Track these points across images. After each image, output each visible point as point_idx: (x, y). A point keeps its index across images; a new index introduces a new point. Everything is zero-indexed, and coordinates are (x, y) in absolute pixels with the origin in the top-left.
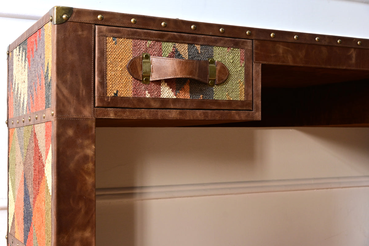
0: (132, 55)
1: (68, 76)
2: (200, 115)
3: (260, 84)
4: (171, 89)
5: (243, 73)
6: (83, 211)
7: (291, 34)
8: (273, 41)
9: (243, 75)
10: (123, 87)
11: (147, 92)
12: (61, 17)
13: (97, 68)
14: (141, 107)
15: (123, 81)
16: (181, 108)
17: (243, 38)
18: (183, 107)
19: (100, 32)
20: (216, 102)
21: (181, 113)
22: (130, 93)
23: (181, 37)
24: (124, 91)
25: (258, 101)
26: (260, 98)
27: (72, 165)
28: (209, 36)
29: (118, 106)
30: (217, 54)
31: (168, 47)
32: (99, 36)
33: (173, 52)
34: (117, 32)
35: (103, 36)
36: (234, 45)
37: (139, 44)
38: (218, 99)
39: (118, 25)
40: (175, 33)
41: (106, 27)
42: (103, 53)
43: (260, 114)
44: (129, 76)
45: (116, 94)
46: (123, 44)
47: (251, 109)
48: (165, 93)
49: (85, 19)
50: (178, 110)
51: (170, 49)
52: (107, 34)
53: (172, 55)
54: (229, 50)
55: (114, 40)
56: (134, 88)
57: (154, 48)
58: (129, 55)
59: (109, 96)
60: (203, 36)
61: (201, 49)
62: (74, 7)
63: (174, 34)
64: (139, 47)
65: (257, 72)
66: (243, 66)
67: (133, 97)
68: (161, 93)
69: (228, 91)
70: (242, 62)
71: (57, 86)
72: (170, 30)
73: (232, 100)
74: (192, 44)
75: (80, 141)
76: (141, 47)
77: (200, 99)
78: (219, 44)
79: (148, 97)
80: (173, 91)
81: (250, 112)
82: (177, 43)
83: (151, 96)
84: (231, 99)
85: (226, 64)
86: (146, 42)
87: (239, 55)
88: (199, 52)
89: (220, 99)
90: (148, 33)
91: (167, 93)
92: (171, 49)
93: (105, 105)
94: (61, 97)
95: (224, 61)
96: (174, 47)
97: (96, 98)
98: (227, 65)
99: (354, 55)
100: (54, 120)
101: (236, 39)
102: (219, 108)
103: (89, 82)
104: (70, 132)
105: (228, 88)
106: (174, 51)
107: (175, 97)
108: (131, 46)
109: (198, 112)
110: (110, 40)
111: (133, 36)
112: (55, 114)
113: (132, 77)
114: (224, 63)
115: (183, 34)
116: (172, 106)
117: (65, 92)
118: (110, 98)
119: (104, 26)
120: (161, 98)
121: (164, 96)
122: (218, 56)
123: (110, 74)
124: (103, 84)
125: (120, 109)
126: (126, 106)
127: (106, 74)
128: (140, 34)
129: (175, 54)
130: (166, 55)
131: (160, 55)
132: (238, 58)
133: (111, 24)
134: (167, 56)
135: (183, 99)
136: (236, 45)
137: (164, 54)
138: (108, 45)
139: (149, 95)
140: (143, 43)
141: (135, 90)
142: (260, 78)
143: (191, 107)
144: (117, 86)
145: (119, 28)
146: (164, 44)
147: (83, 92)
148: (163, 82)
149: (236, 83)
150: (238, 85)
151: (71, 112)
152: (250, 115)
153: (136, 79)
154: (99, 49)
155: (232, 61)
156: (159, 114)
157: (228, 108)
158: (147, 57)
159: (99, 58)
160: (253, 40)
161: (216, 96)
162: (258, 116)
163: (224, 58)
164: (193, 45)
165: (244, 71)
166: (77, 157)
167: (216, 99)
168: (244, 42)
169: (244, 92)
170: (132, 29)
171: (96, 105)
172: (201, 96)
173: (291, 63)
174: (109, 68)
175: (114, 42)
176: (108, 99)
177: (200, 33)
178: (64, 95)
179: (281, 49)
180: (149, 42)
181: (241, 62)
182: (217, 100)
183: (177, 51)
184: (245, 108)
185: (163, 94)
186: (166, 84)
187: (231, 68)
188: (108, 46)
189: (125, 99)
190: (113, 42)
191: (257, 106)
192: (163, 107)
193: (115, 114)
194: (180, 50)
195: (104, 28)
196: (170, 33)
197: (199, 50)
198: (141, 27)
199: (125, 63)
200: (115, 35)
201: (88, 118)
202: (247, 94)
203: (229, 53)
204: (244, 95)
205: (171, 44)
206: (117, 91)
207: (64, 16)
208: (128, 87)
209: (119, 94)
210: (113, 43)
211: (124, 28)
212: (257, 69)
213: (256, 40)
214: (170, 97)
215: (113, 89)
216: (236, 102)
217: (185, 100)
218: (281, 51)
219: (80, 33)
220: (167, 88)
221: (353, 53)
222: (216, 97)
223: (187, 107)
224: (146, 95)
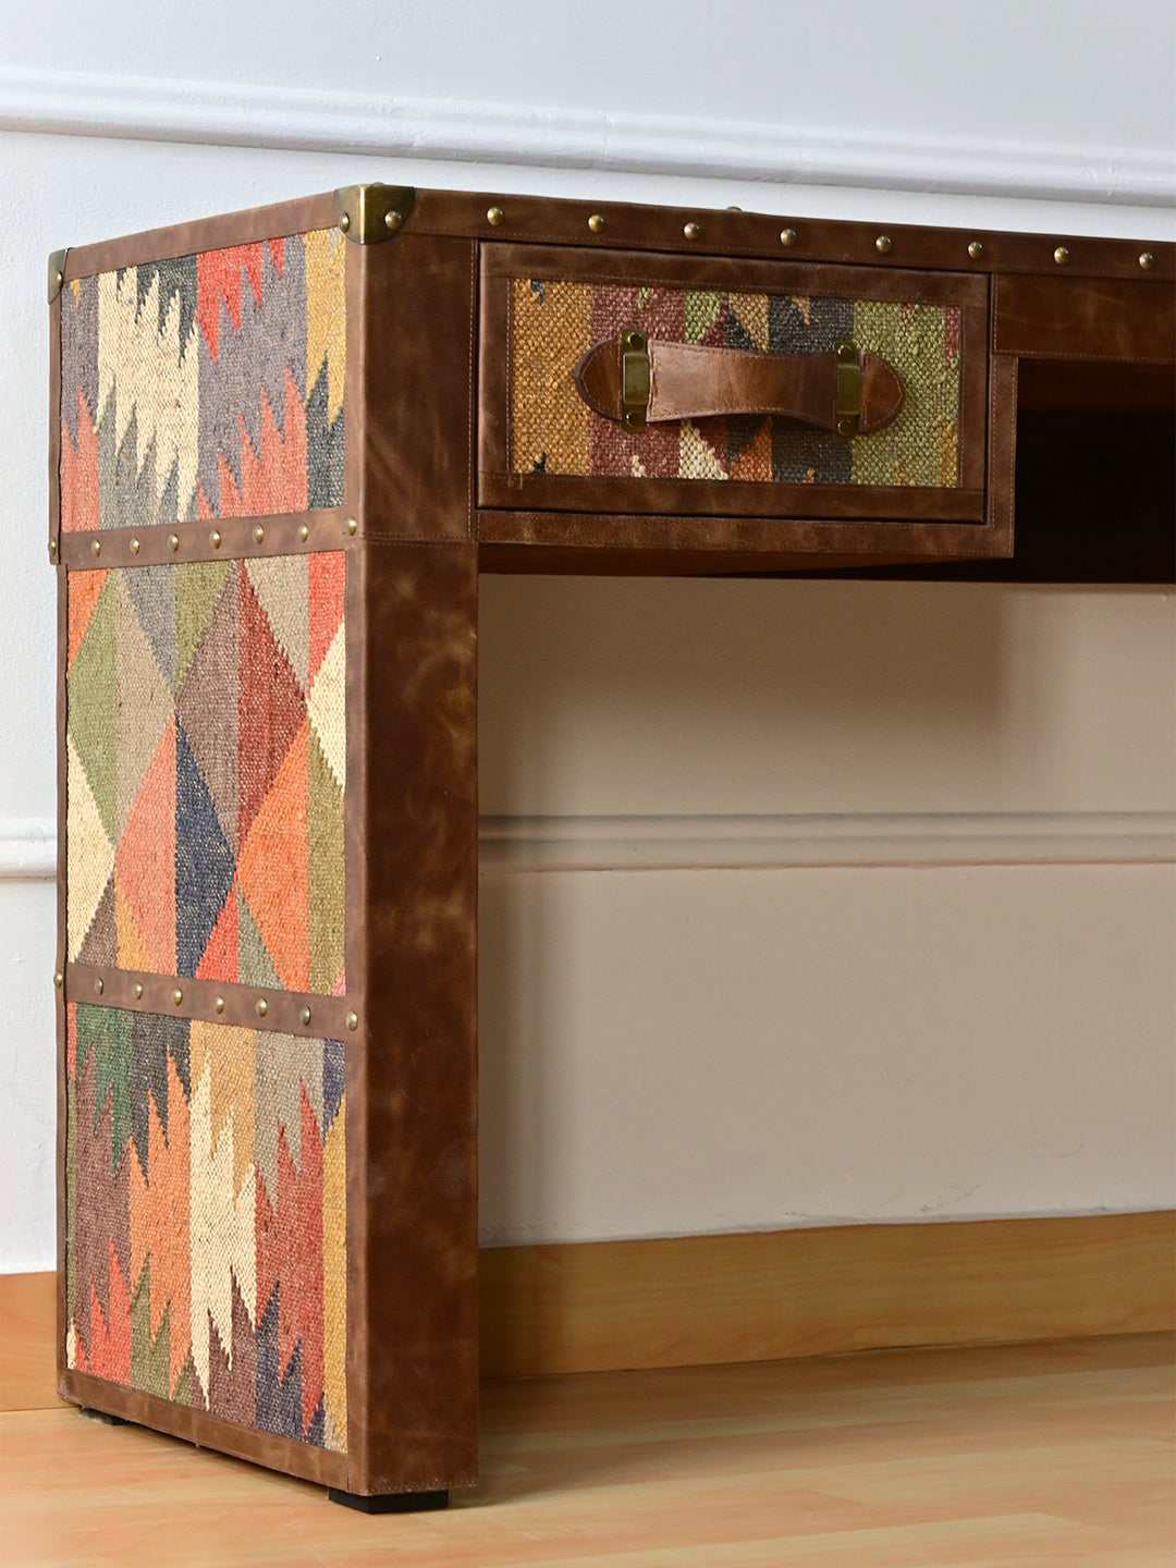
0: (589, 337)
1: (400, 409)
2: (805, 534)
3: (1014, 432)
4: (713, 450)
5: (952, 391)
6: (441, 837)
7: (1130, 249)
8: (1061, 276)
9: (954, 397)
10: (561, 442)
11: (635, 458)
12: (383, 219)
13: (485, 383)
14: (618, 509)
15: (562, 421)
16: (743, 513)
17: (958, 268)
18: (751, 508)
19: (494, 263)
20: (861, 494)
21: (743, 531)
22: (583, 462)
23: (748, 271)
24: (565, 455)
25: (1005, 491)
26: (1012, 479)
27: (410, 691)
28: (840, 267)
29: (548, 505)
30: (865, 327)
31: (705, 308)
32: (490, 279)
33: (719, 325)
34: (547, 261)
35: (503, 277)
36: (923, 293)
37: (611, 302)
38: (866, 482)
39: (547, 239)
40: (728, 260)
41: (512, 246)
42: (502, 331)
43: (1012, 537)
44: (580, 407)
45: (540, 466)
46: (562, 300)
47: (980, 517)
48: (692, 463)
49: (452, 224)
50: (735, 520)
51: (710, 315)
52: (516, 269)
53: (716, 334)
54: (908, 312)
55: (535, 288)
56: (597, 446)
57: (659, 312)
58: (582, 336)
59: (520, 471)
60: (819, 266)
61: (813, 311)
62: (416, 184)
63: (724, 264)
64: (611, 308)
65: (1002, 387)
66: (953, 366)
67: (592, 477)
68: (681, 461)
69: (900, 456)
70: (950, 353)
71: (369, 440)
72: (711, 251)
73: (913, 487)
74: (783, 295)
75: (432, 615)
76: (618, 308)
77: (805, 482)
78: (871, 293)
79: (637, 475)
80: (717, 455)
81: (977, 526)
82: (734, 291)
83: (648, 471)
84: (912, 483)
85: (896, 360)
86: (635, 294)
87: (940, 327)
88: (806, 321)
89: (873, 483)
90: (639, 260)
91: (699, 461)
92: (714, 313)
93: (507, 500)
94: (380, 476)
95: (889, 350)
96: (723, 307)
97: (481, 476)
98: (900, 365)
100: (358, 546)
101: (932, 274)
102: (870, 514)
103: (459, 428)
104: (406, 587)
105: (900, 445)
106: (722, 319)
107: (724, 476)
108: (589, 307)
109: (800, 528)
110: (524, 289)
111: (592, 273)
112: (361, 530)
113: (588, 408)
114: (888, 359)
115: (754, 262)
116: (715, 509)
117: (392, 457)
118: (521, 480)
119: (505, 245)
120: (681, 479)
121: (688, 472)
122: (868, 332)
123: (522, 400)
124: (502, 432)
125: (552, 516)
126: (571, 504)
127: (512, 401)
128: (613, 266)
129: (727, 334)
130: (697, 335)
131: (676, 336)
132: (935, 341)
133: (525, 236)
134: (701, 336)
135: (750, 482)
136: (932, 294)
137: (690, 330)
138: (519, 305)
139: (642, 468)
140: (625, 295)
141: (599, 452)
142: (1014, 407)
143: (776, 512)
144: (543, 441)
145: (552, 249)
146: (694, 299)
147: (443, 461)
148: (686, 424)
149: (930, 427)
150: (935, 434)
151: (409, 523)
152: (977, 537)
153: (601, 415)
154: (490, 319)
155: (915, 352)
156: (673, 534)
157: (902, 514)
158: (639, 343)
159: (490, 349)
160: (989, 273)
161: (860, 473)
162: (1002, 541)
163: (889, 339)
164: (787, 298)
165: (956, 386)
166: (424, 667)
167: (859, 482)
168: (959, 281)
169: (955, 460)
170: (592, 251)
171: (481, 501)
172: (811, 472)
173: (1125, 355)
174: (521, 381)
175: (536, 295)
176: (517, 482)
177: (809, 255)
178: (387, 470)
179: (1090, 304)
180: (645, 293)
181: (947, 352)
182: (863, 486)
183: (732, 320)
184: (957, 516)
185: (685, 467)
186: (697, 433)
187: (914, 375)
188: (518, 309)
189: (568, 483)
190: (531, 296)
191: (1000, 509)
192: (684, 510)
193: (538, 532)
194: (742, 316)
195: (507, 250)
196: (711, 259)
197: (806, 315)
198: (619, 241)
199: (568, 364)
200: (540, 271)
201: (457, 544)
202: (964, 466)
203: (906, 321)
204: (955, 469)
205: (712, 297)
206: (544, 457)
207: (389, 218)
208: (576, 443)
209: (549, 466)
210: (532, 299)
211: (568, 249)
212: (1003, 377)
213: (1000, 273)
214: (710, 476)
215: (531, 449)
216: (926, 492)
217: (757, 487)
218: (1090, 310)
219: (434, 269)
220: (700, 447)
222: (859, 477)
223: (764, 510)
224: (633, 470)
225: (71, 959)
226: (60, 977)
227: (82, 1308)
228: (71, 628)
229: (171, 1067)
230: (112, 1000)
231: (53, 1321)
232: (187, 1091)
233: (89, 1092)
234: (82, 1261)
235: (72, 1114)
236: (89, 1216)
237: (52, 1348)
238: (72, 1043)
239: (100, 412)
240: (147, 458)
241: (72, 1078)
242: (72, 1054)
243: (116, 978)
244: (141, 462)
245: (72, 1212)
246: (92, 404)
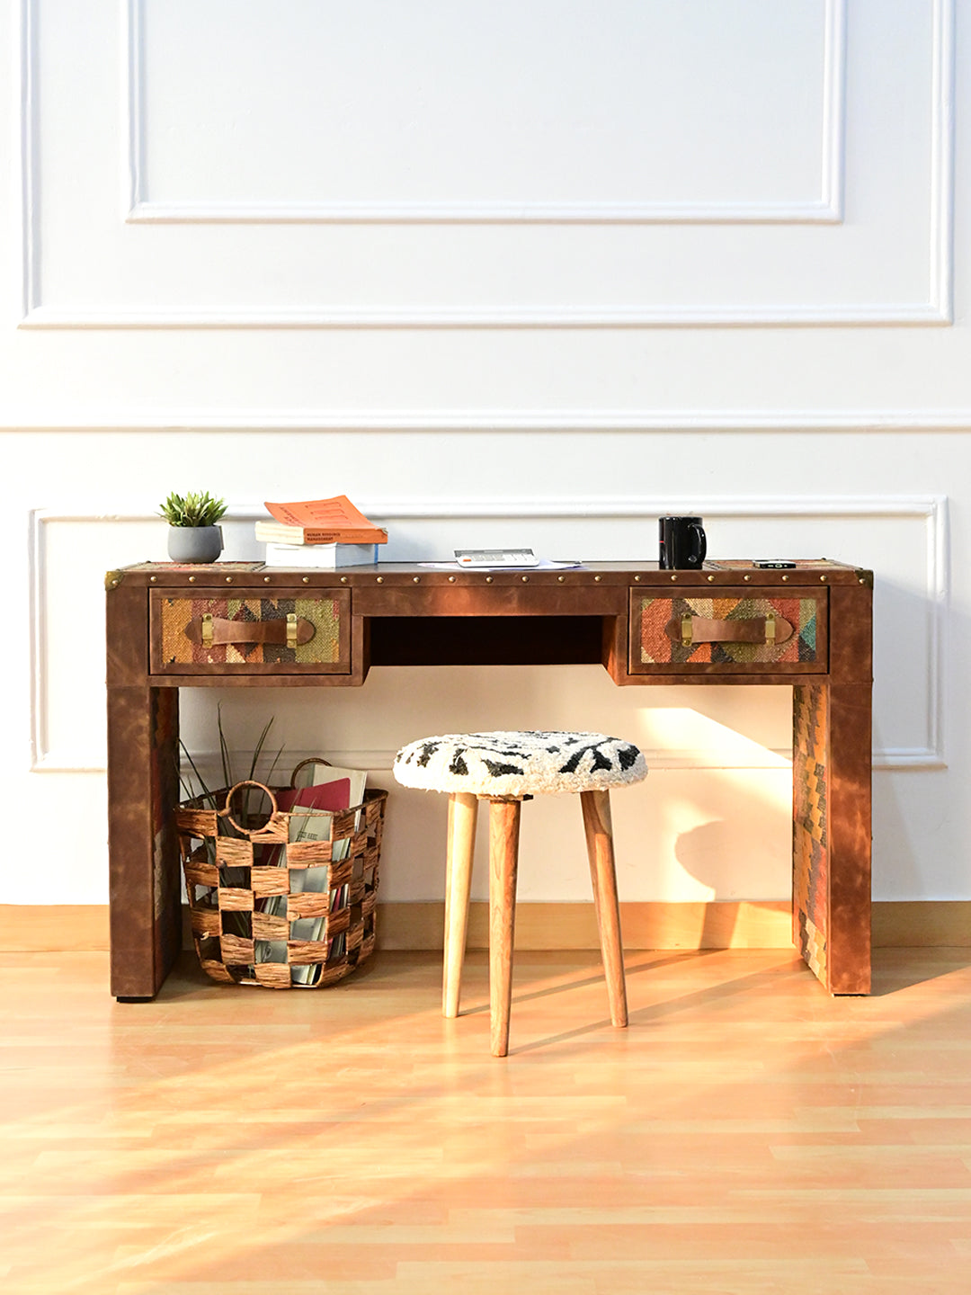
0: (188, 618)
1: (120, 644)
2: (277, 681)
4: (240, 653)
5: (336, 629)
7: (409, 576)
8: (380, 587)
9: (337, 631)
10: (181, 652)
11: (209, 657)
12: (111, 583)
13: (152, 635)
14: (203, 674)
15: (181, 645)
16: (251, 674)
17: (337, 586)
18: (255, 672)
19: (154, 594)
20: (300, 665)
21: (251, 680)
22: (190, 659)
23: (252, 592)
24: (183, 657)
25: (359, 663)
26: (362, 658)
27: (125, 735)
28: (290, 589)
29: (176, 673)
30: (300, 608)
31: (235, 605)
32: (153, 599)
33: (241, 611)
34: (174, 593)
35: (158, 599)
36: (323, 596)
37: (199, 605)
38: (302, 662)
39: (174, 586)
40: (244, 589)
41: (161, 589)
42: (158, 617)
44: (187, 641)
45: (173, 661)
46: (180, 606)
47: (349, 672)
48: (232, 658)
49: (137, 583)
50: (248, 676)
51: (237, 608)
52: (162, 596)
53: (240, 614)
54: (317, 603)
55: (170, 602)
56: (194, 653)
57: (217, 607)
58: (186, 618)
59: (166, 662)
60: (280, 589)
61: (279, 604)
62: (126, 570)
63: (242, 590)
64: (199, 607)
65: (357, 627)
66: (337, 620)
67: (193, 663)
68: (227, 657)
69: (315, 652)
70: (336, 616)
71: (108, 655)
72: (237, 586)
73: (321, 663)
74: (266, 600)
75: (132, 711)
76: (201, 607)
77: (277, 662)
78: (301, 597)
79: (210, 662)
80: (241, 655)
81: (347, 676)
82: (247, 599)
83: (214, 661)
84: (320, 661)
85: (314, 619)
86: (208, 602)
87: (330, 607)
88: (276, 608)
89: (304, 662)
90: (209, 591)
91: (234, 657)
92: (239, 607)
93: (160, 672)
94: (112, 666)
95: (310, 616)
96: (243, 605)
97: (151, 664)
98: (315, 621)
100: (104, 689)
101: (327, 589)
102: (302, 673)
103: (143, 649)
104: (122, 702)
105: (315, 648)
106: (242, 609)
107: (244, 662)
108: (190, 607)
109: (275, 679)
110: (166, 603)
111: (191, 596)
112: (105, 684)
113: (191, 641)
114: (310, 619)
115: (255, 589)
116: (241, 673)
117: (117, 660)
118: (167, 665)
119: (158, 588)
120: (228, 663)
121: (230, 661)
122: (302, 610)
123: (166, 639)
124: (159, 650)
125: (177, 677)
126: (184, 673)
127: (162, 639)
128: (199, 593)
129: (245, 613)
130: (232, 616)
131: (224, 615)
132: (329, 612)
133: (166, 584)
135: (254, 663)
136: (327, 596)
137: (227, 614)
138: (165, 608)
139: (212, 660)
140: (204, 603)
141: (196, 655)
142: (362, 633)
143: (265, 673)
144: (174, 652)
145: (176, 589)
146: (231, 603)
147: (136, 660)
148: (229, 645)
149: (327, 642)
150: (330, 645)
151: (125, 683)
152: (346, 680)
153: (196, 643)
154: (153, 613)
155: (321, 616)
156: (224, 681)
157: (315, 672)
158: (209, 619)
159: (153, 622)
160: (350, 588)
162: (358, 680)
163: (310, 612)
164: (268, 600)
165: (338, 627)
166: (130, 728)
167: (298, 662)
168: (338, 591)
169: (338, 653)
170: (191, 589)
171: (151, 673)
172: (279, 659)
173: (408, 614)
174: (165, 633)
175: (170, 604)
176: (165, 666)
177: (276, 585)
178: (115, 665)
179: (394, 596)
180: (212, 601)
181: (334, 616)
182: (300, 663)
183: (246, 609)
184: (338, 672)
185: (229, 659)
186: (233, 648)
187: (320, 624)
189: (184, 666)
191: (357, 669)
192: (229, 674)
193: (172, 682)
194: (250, 607)
195: (159, 590)
196: (237, 589)
197: (275, 606)
198: (201, 585)
199: (183, 626)
200: (172, 597)
201: (141, 687)
202: (342, 655)
203: (317, 606)
204: (338, 656)
205: (238, 601)
206: (175, 658)
207: (114, 582)
208: (186, 652)
209: (176, 660)
210: (169, 606)
211: (182, 589)
212: (357, 624)
213: (356, 587)
214: (239, 662)
215: (169, 655)
216: (326, 664)
217: (257, 665)
219: (132, 598)
220: (234, 653)
222: (298, 660)
223: (260, 672)
224: (209, 660)
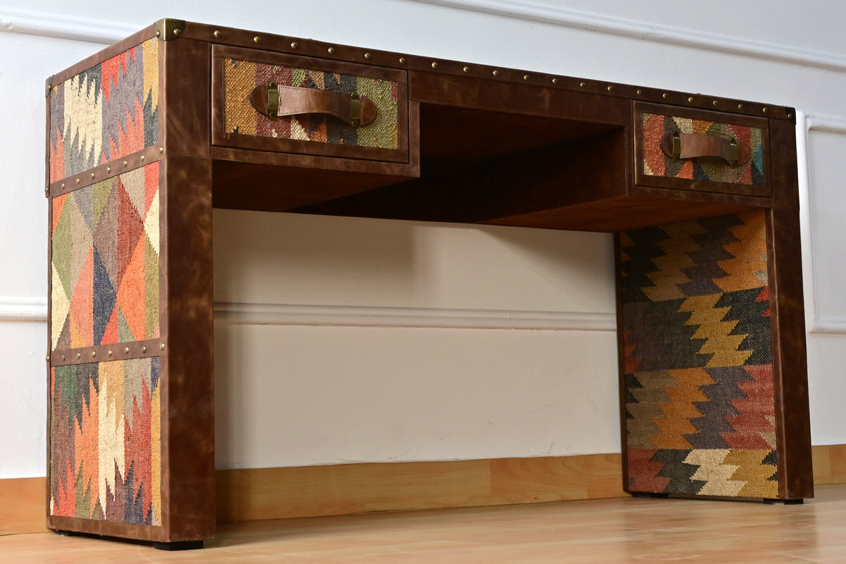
0: (255, 83)
1: (180, 105)
2: (341, 165)
3: (419, 130)
4: (304, 129)
5: (395, 113)
6: (198, 273)
7: (460, 65)
8: (435, 73)
9: (396, 116)
10: (244, 122)
11: (273, 130)
12: (172, 32)
13: (214, 97)
14: (267, 150)
15: (245, 114)
16: (316, 154)
17: (396, 67)
18: (319, 152)
19: (217, 52)
20: (361, 149)
21: (316, 161)
22: (253, 131)
23: (316, 62)
24: (246, 127)
25: (416, 152)
26: (419, 148)
27: (185, 215)
28: (352, 64)
29: (240, 146)
30: (361, 87)
31: (300, 75)
32: (215, 57)
33: (305, 82)
34: (238, 52)
35: (221, 57)
36: (383, 75)
37: (263, 70)
38: (363, 145)
39: (238, 44)
40: (308, 58)
41: (224, 46)
42: (220, 78)
43: (419, 170)
44: (252, 109)
45: (236, 131)
46: (244, 68)
47: (407, 161)
48: (296, 134)
49: (201, 36)
50: (313, 157)
52: (226, 55)
53: (304, 85)
54: (378, 82)
55: (233, 62)
56: (258, 124)
57: (282, 75)
58: (252, 82)
59: (228, 132)
60: (343, 63)
61: (342, 79)
62: (186, 20)
63: (306, 59)
64: (263, 73)
65: (414, 113)
66: (395, 104)
67: (257, 136)
68: (291, 133)
69: (376, 136)
70: (394, 99)
71: (168, 116)
72: (302, 54)
73: (381, 148)
74: (330, 72)
75: (194, 186)
76: (266, 73)
77: (340, 143)
78: (362, 74)
79: (274, 137)
80: (305, 131)
81: (406, 165)
82: (311, 70)
83: (279, 136)
85: (374, 100)
86: (272, 68)
87: (390, 89)
88: (339, 83)
89: (366, 146)
90: (274, 55)
91: (298, 133)
92: (303, 77)
93: (223, 143)
94: (172, 131)
95: (370, 96)
96: (307, 75)
97: (213, 133)
98: (375, 102)
99: (547, 98)
100: (164, 158)
101: (387, 69)
102: (365, 158)
103: (204, 114)
104: (183, 174)
105: (376, 132)
106: (306, 80)
107: (308, 139)
108: (254, 71)
109: (338, 161)
110: (229, 63)
111: (255, 59)
112: (165, 152)
113: (255, 110)
114: (370, 99)
115: (318, 59)
116: (305, 151)
117: (177, 123)
118: (229, 136)
119: (221, 45)
120: (292, 139)
121: (294, 137)
122: (363, 89)
123: (229, 105)
124: (221, 117)
125: (241, 151)
126: (249, 146)
127: (225, 105)
128: (264, 57)
129: (308, 83)
131: (289, 83)
132: (388, 94)
133: (229, 42)
134: (298, 85)
135: (318, 142)
136: (386, 76)
137: (294, 83)
138: (228, 70)
139: (276, 134)
140: (269, 68)
141: (259, 126)
142: (418, 121)
143: (329, 154)
144: (237, 121)
145: (240, 48)
146: (295, 71)
147: (197, 125)
148: (293, 117)
149: (387, 126)
150: (389, 129)
151: (184, 149)
152: (406, 169)
153: (260, 113)
154: (215, 73)
155: (380, 97)
156: (289, 160)
157: (377, 158)
158: (274, 86)
159: (215, 84)
160: (408, 70)
162: (416, 171)
163: (371, 92)
164: (331, 74)
165: (396, 111)
166: (191, 206)
167: (360, 146)
168: (396, 72)
169: (397, 139)
170: (255, 50)
171: (213, 143)
172: (342, 140)
173: (459, 104)
174: (228, 98)
175: (234, 65)
176: (227, 137)
177: (339, 58)
178: (175, 128)
179: (446, 84)
180: (276, 68)
182: (362, 147)
183: (310, 80)
184: (398, 160)
185: (293, 135)
186: (297, 122)
187: (381, 106)
189: (247, 138)
190: (232, 65)
191: (414, 159)
192: (293, 152)
193: (236, 156)
194: (314, 79)
195: (222, 47)
196: (302, 57)
197: (339, 81)
198: (265, 47)
199: (246, 93)
200: (235, 56)
201: (204, 159)
202: (400, 141)
203: (377, 86)
204: (397, 142)
205: (302, 71)
206: (238, 127)
207: (175, 30)
208: (250, 123)
209: (240, 131)
210: (232, 67)
211: (246, 49)
212: (414, 109)
213: (412, 70)
214: (303, 139)
215: (233, 124)
216: (386, 151)
217: (321, 144)
218: (446, 86)
219: (194, 52)
220: (299, 128)
221: (546, 95)
222: (360, 143)
223: (324, 153)
224: (273, 135)
225: (53, 350)
226: (48, 358)
227: (56, 489)
228: (53, 220)
229: (91, 383)
230: (68, 362)
231: (44, 497)
232: (98, 391)
233: (59, 402)
234: (56, 470)
235: (53, 412)
236: (59, 451)
237: (44, 508)
238: (53, 383)
239: (65, 134)
240: (82, 146)
241: (53, 397)
242: (53, 387)
243: (70, 352)
244: (80, 148)
245: (52, 451)
246: (62, 132)
